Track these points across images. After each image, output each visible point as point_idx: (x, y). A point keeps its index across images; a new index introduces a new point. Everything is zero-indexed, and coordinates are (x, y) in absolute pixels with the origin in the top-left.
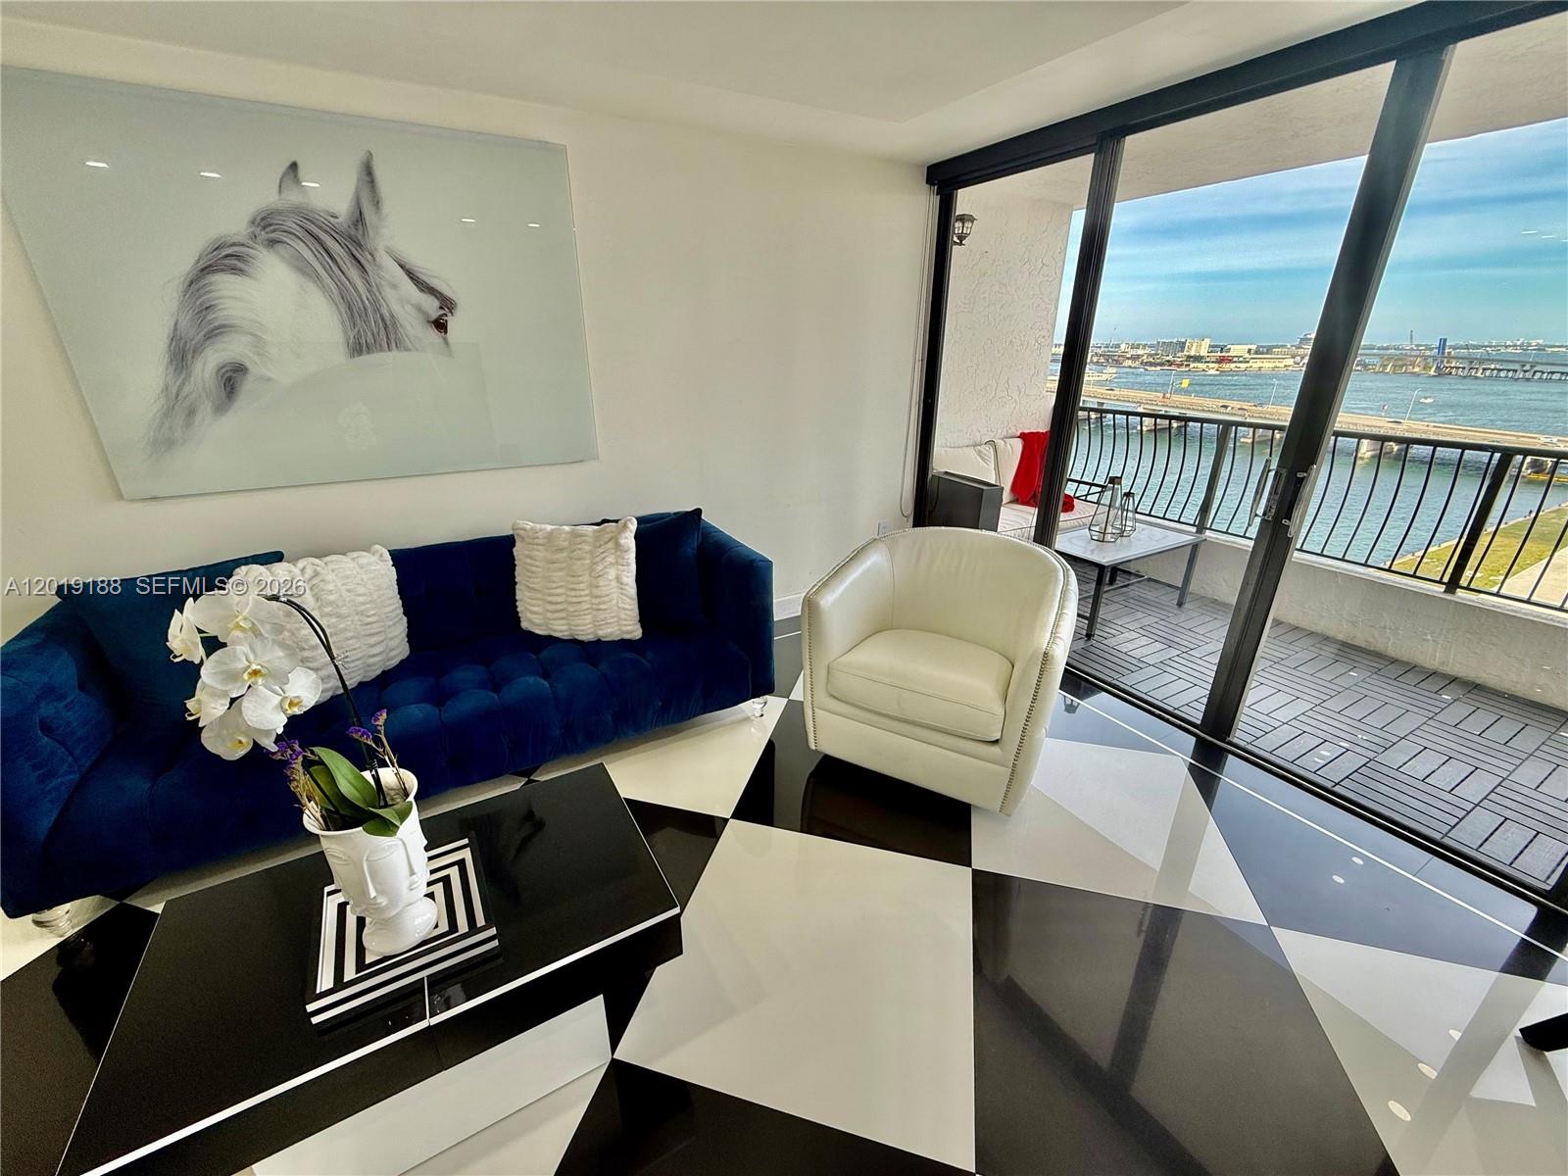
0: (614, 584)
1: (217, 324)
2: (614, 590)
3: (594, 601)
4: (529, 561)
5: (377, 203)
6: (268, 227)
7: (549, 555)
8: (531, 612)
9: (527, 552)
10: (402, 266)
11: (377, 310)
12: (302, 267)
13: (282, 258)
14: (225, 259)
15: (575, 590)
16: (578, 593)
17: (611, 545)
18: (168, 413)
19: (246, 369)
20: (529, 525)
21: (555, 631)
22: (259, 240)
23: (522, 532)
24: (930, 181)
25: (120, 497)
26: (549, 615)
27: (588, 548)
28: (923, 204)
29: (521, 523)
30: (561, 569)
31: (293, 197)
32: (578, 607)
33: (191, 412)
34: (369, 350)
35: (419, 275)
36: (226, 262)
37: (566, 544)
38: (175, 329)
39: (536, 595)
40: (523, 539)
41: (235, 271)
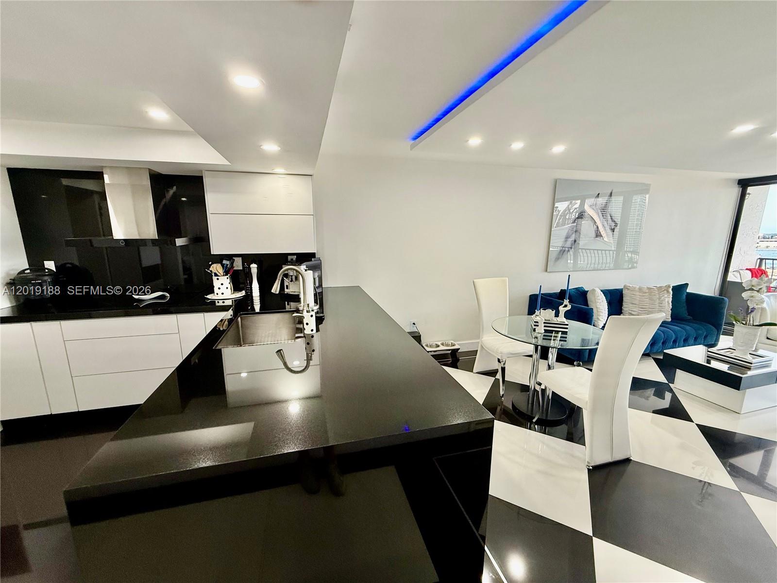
0: (667, 303)
3: (660, 308)
7: (641, 294)
8: (632, 311)
9: (632, 293)
10: (611, 215)
14: (581, 215)
17: (665, 291)
19: (576, 241)
20: (631, 286)
23: (628, 288)
24: (738, 184)
25: (547, 271)
27: (657, 292)
28: (736, 191)
29: (626, 285)
30: (647, 298)
32: (654, 309)
33: (564, 252)
35: (613, 218)
37: (647, 291)
39: (635, 306)
40: (628, 289)
41: (582, 218)
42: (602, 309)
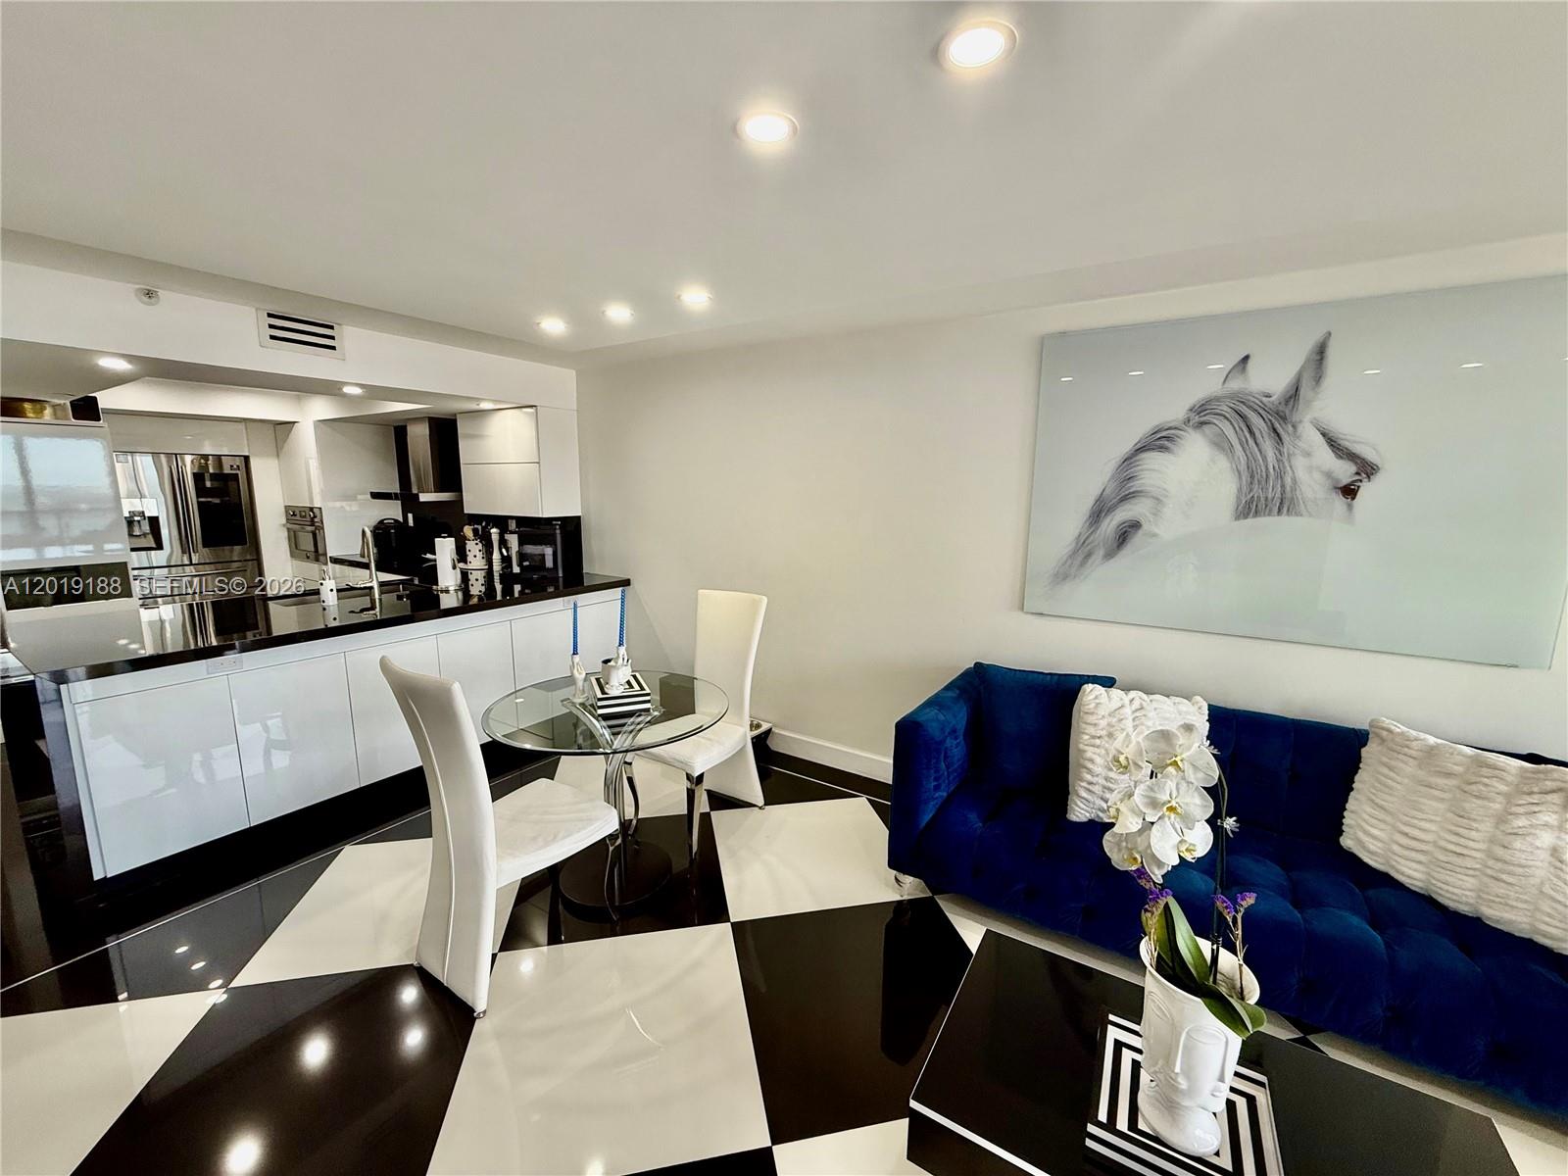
1: (1131, 491)
2: (1539, 864)
3: (1493, 863)
4: (1385, 771)
5: (1318, 378)
6: (1202, 414)
7: (1421, 774)
8: (1366, 832)
9: (1385, 759)
10: (1324, 435)
11: (1280, 476)
12: (1221, 444)
13: (1204, 435)
14: (1160, 440)
15: (1457, 834)
16: (1462, 841)
18: (1075, 552)
19: (1141, 526)
20: (1398, 729)
21: (1397, 871)
22: (1191, 424)
23: (1383, 733)
25: (1022, 608)
26: (1395, 848)
27: (1503, 788)
29: (1387, 722)
30: (1442, 800)
31: (1235, 385)
32: (1458, 861)
33: (1089, 555)
34: (1257, 514)
35: (1341, 442)
36: (1158, 443)
37: (1459, 769)
38: (1102, 494)
39: (1382, 815)
40: (1383, 740)
41: (1163, 449)
42: (1092, 761)
